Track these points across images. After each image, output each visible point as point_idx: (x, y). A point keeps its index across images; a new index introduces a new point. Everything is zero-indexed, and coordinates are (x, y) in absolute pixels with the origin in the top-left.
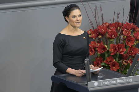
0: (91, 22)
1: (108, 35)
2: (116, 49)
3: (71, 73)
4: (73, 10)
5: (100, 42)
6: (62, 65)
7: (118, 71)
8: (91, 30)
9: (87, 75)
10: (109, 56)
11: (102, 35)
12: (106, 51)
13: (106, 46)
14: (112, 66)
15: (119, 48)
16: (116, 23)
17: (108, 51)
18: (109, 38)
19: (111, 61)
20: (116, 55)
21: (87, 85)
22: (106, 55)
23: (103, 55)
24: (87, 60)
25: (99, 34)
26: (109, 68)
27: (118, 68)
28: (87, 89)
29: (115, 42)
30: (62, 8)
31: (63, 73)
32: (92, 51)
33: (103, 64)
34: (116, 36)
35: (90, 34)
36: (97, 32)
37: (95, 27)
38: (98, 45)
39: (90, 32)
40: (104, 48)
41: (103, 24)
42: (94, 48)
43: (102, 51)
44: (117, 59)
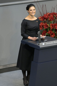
0: (41, 13)
1: (49, 19)
2: (53, 26)
3: (30, 39)
4: (31, 7)
5: (45, 23)
6: (26, 35)
7: (54, 37)
8: (40, 17)
9: (39, 40)
10: (50, 30)
11: (46, 19)
12: (48, 27)
13: (48, 25)
14: (51, 35)
15: (55, 26)
16: (53, 13)
17: (49, 27)
18: (50, 21)
19: (51, 33)
20: (53, 29)
21: (39, 45)
22: (48, 29)
23: (47, 30)
24: (39, 32)
25: (45, 19)
26: (50, 36)
27: (54, 36)
28: (39, 47)
29: (52, 22)
30: (26, 6)
31: (26, 39)
32: (41, 27)
33: (47, 34)
34: (53, 19)
35: (40, 19)
36: (43, 18)
37: (43, 15)
38: (44, 24)
39: (40, 18)
40: (47, 26)
41: (47, 13)
42: (42, 26)
43: (46, 27)
44: (54, 31)
